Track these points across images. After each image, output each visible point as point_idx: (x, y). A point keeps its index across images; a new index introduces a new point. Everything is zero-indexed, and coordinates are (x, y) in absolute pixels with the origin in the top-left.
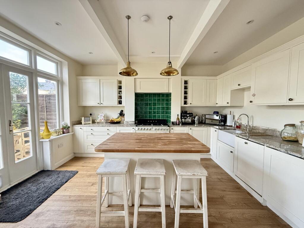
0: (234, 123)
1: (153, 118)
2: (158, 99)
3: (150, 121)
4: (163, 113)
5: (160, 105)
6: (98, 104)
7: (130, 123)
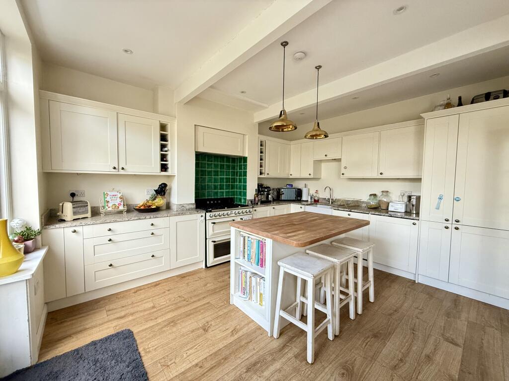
0: (309, 197)
1: (214, 196)
2: (221, 165)
3: (210, 202)
4: (228, 187)
5: (224, 175)
6: (114, 170)
7: (188, 207)
